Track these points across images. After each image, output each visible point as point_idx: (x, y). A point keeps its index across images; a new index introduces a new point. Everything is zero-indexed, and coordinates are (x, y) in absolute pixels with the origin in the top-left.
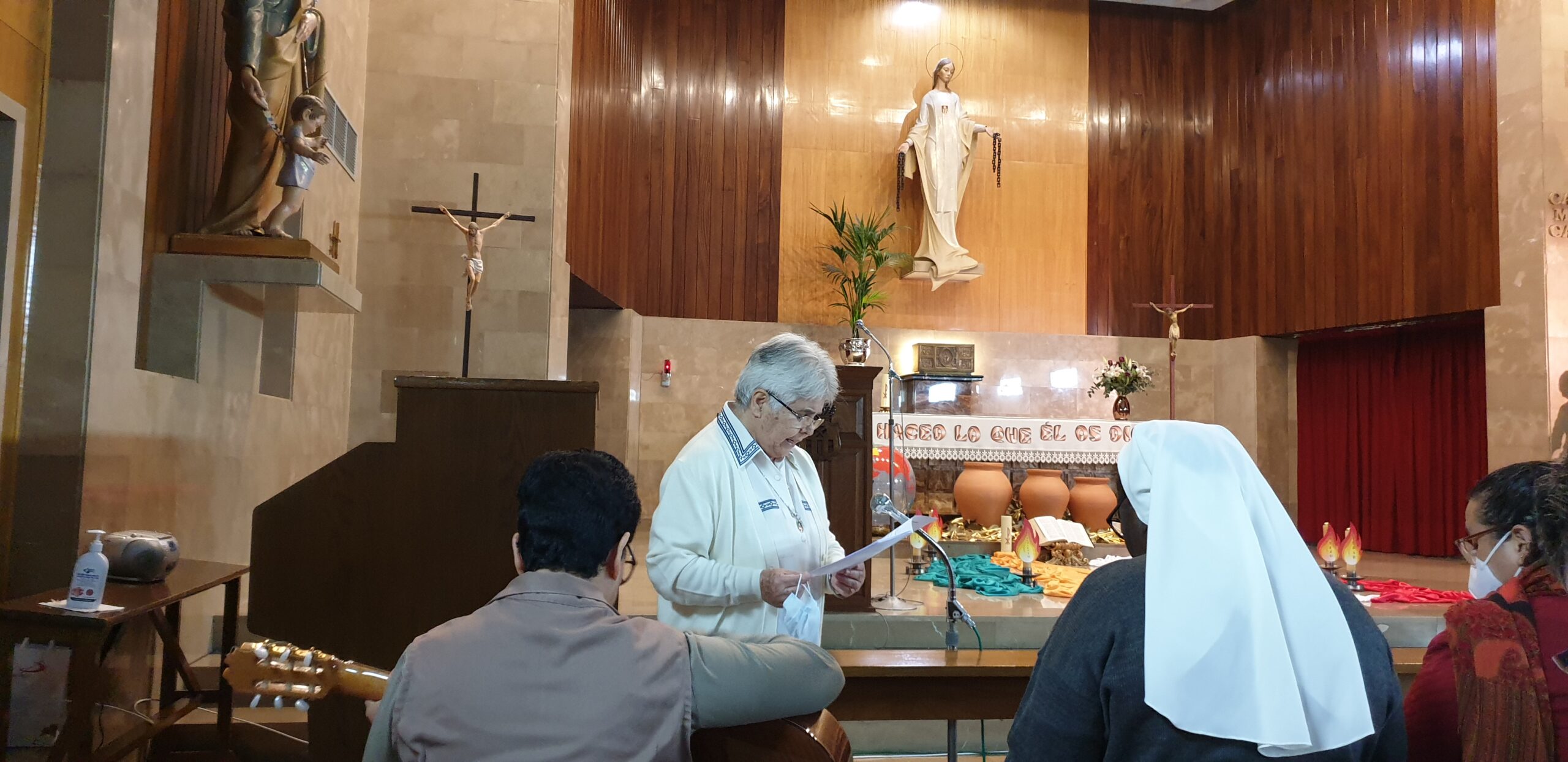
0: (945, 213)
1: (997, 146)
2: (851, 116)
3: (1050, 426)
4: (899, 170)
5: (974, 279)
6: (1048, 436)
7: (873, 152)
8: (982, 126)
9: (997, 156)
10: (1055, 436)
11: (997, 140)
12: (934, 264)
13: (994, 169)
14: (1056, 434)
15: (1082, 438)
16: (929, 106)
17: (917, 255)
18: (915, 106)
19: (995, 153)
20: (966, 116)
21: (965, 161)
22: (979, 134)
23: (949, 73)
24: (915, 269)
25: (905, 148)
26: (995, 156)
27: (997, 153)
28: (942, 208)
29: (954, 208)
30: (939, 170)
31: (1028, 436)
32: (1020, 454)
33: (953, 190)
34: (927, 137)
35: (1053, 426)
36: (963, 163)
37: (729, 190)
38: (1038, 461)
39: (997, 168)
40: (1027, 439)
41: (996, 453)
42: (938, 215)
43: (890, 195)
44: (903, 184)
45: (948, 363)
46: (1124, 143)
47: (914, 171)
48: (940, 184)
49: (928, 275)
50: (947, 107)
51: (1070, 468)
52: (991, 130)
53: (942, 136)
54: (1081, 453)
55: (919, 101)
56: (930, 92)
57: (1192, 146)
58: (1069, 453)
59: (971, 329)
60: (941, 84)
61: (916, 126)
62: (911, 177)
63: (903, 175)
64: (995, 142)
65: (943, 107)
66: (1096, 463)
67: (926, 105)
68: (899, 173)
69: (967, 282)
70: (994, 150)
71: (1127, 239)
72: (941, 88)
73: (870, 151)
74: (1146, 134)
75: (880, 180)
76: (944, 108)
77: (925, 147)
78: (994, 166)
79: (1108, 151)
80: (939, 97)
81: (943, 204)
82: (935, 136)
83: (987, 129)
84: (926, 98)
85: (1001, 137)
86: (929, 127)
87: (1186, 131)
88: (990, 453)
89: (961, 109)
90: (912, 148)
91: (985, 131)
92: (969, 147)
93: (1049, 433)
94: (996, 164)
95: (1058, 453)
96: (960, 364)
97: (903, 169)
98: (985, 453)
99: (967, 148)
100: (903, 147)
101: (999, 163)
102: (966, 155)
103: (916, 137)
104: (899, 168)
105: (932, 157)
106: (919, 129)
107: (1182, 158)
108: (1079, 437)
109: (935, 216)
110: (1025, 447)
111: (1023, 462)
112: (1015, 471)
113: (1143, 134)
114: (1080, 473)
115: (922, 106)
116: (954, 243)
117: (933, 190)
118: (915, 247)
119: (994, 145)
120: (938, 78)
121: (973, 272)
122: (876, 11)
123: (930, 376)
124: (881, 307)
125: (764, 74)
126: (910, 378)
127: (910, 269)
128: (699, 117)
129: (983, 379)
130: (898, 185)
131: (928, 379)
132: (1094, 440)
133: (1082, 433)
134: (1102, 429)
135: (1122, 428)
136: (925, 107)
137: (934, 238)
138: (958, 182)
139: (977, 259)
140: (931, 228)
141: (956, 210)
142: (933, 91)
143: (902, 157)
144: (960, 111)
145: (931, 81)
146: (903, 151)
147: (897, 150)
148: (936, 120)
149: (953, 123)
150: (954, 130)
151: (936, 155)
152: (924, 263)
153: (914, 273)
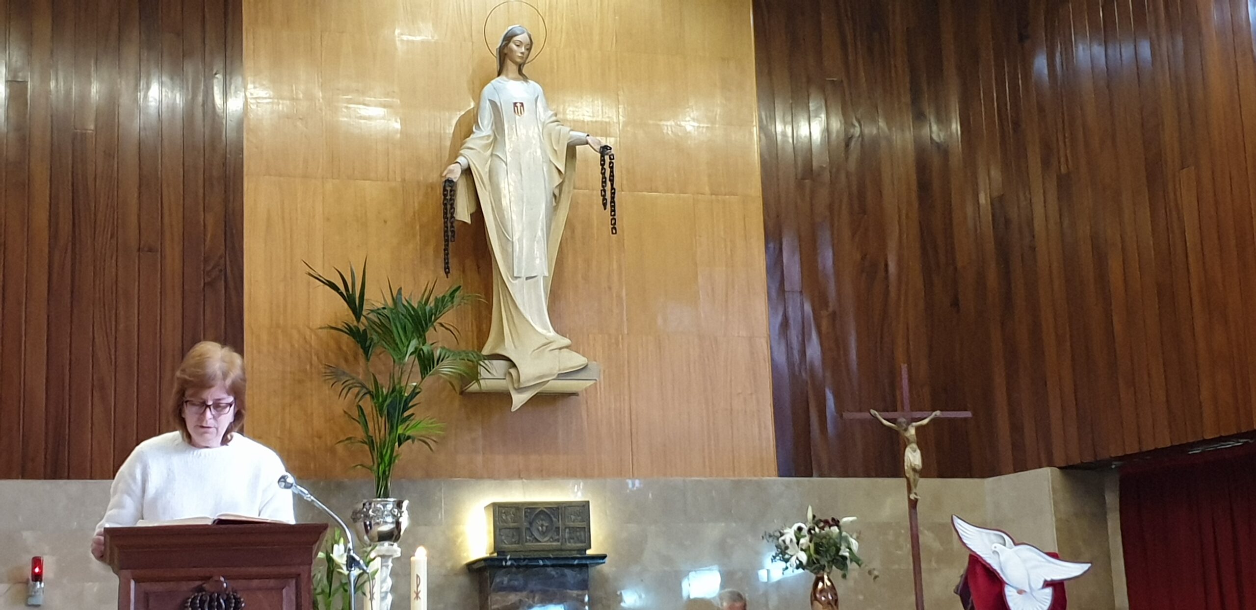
0: (527, 278)
1: (607, 166)
2: (362, 121)
4: (445, 208)
5: (586, 389)
7: (404, 180)
8: (582, 135)
9: (609, 183)
11: (607, 158)
12: (514, 365)
13: (605, 205)
16: (493, 103)
17: (486, 351)
18: (472, 105)
19: (604, 178)
20: (554, 118)
21: (557, 193)
22: (577, 147)
23: (523, 50)
24: (483, 373)
25: (455, 172)
26: (604, 182)
27: (608, 178)
28: (523, 271)
29: (543, 270)
30: (514, 208)
33: (541, 240)
34: (492, 155)
36: (555, 196)
37: (150, 250)
39: (610, 202)
42: (516, 282)
43: (436, 250)
44: (453, 232)
45: (545, 535)
46: (820, 159)
47: (473, 210)
48: (518, 231)
49: (503, 382)
50: (522, 104)
52: (597, 141)
55: (478, 98)
56: (493, 82)
60: (511, 67)
61: (472, 136)
62: (468, 220)
63: (452, 217)
64: (603, 160)
65: (515, 104)
67: (488, 102)
68: (445, 213)
70: (603, 174)
72: (511, 75)
73: (400, 178)
74: (852, 147)
75: (418, 227)
76: (518, 107)
77: (490, 171)
78: (604, 199)
80: (510, 89)
81: (522, 261)
82: (504, 152)
83: (589, 139)
84: (488, 90)
85: (613, 152)
86: (495, 138)
87: (918, 141)
89: (547, 106)
90: (467, 172)
91: (587, 143)
92: (563, 170)
94: (608, 198)
96: (566, 538)
97: (453, 207)
99: (559, 171)
100: (451, 171)
101: (613, 194)
102: (558, 184)
103: (474, 154)
104: (445, 205)
105: (501, 186)
106: (478, 142)
107: (914, 186)
109: (513, 285)
115: (482, 104)
116: (545, 327)
117: (506, 241)
118: (482, 336)
119: (603, 165)
120: (506, 58)
121: (579, 376)
123: (515, 560)
124: (427, 440)
125: (208, 59)
126: (483, 564)
127: (475, 376)
128: (92, 127)
129: (607, 560)
130: (446, 232)
131: (512, 565)
136: (487, 106)
137: (511, 319)
138: (549, 227)
139: (584, 356)
140: (506, 302)
141: (547, 274)
142: (498, 79)
143: (449, 187)
144: (545, 111)
145: (496, 66)
146: (448, 176)
147: (444, 174)
148: (506, 126)
149: (534, 132)
150: (536, 141)
151: (508, 185)
152: (499, 366)
153: (482, 382)
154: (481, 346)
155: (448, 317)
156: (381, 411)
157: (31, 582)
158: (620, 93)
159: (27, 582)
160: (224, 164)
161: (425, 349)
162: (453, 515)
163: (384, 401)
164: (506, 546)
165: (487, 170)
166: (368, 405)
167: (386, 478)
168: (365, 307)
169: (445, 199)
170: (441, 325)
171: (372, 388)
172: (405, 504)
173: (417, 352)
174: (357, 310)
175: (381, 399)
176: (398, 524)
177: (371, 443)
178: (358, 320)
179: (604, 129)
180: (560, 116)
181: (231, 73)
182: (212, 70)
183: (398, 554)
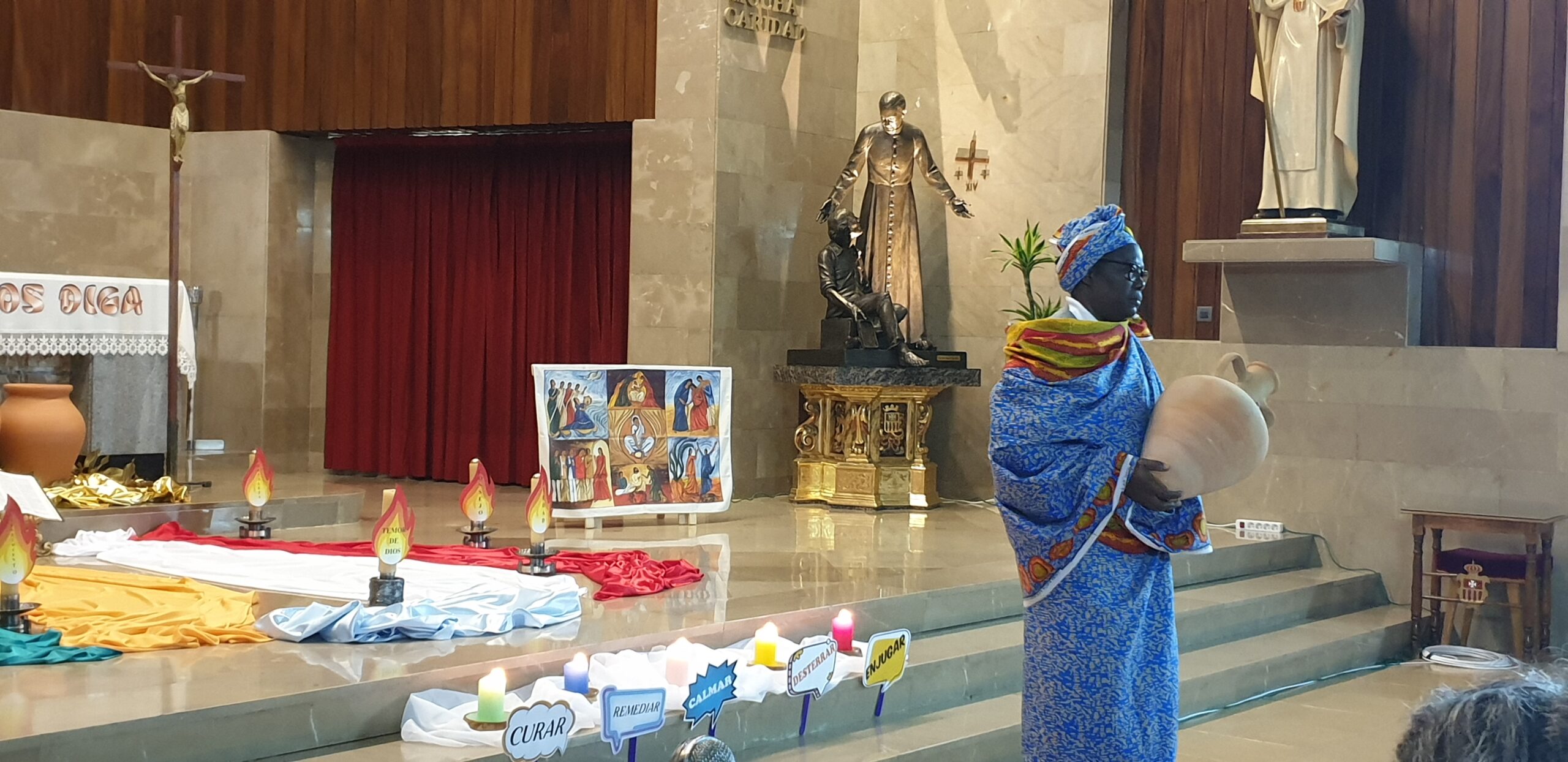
15: (9, 308)
54: (7, 336)
66: (32, 353)
108: (3, 306)
132: (31, 310)
133: (8, 298)
134: (46, 291)
135: (82, 290)
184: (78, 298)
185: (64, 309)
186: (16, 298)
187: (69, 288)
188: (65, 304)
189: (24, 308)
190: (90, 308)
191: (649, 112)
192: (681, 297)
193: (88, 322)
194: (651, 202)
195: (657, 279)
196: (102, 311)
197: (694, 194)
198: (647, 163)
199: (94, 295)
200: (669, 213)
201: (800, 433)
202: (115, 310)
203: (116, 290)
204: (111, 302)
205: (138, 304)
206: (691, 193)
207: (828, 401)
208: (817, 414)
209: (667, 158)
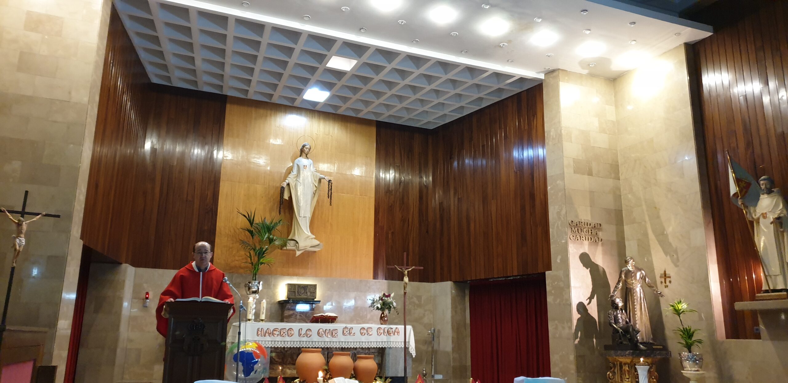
0: (304, 217)
1: (330, 186)
2: (258, 167)
3: (347, 328)
4: (281, 195)
5: (319, 251)
6: (347, 333)
7: (269, 185)
8: (324, 176)
9: (330, 191)
10: (350, 333)
11: (330, 183)
12: (297, 243)
13: (328, 197)
14: (351, 332)
15: (363, 334)
16: (298, 165)
17: (290, 238)
18: (291, 164)
19: (329, 189)
20: (315, 171)
21: (315, 192)
22: (322, 180)
23: (308, 150)
24: (288, 245)
25: (284, 184)
27: (330, 189)
28: (302, 215)
29: (309, 215)
30: (301, 196)
31: (336, 333)
32: (332, 343)
33: (309, 206)
34: (296, 180)
35: (349, 328)
36: (314, 193)
37: (190, 202)
38: (341, 347)
39: (330, 196)
40: (336, 335)
41: (320, 343)
42: (301, 218)
43: (277, 207)
44: (282, 202)
45: (303, 294)
46: (392, 188)
47: (289, 196)
48: (302, 204)
49: (294, 248)
50: (306, 166)
51: (357, 350)
52: (328, 178)
53: (304, 180)
54: (363, 342)
55: (293, 162)
56: (298, 158)
57: (423, 191)
58: (357, 342)
59: (315, 275)
60: (304, 155)
61: (291, 174)
62: (287, 199)
63: (283, 198)
64: (329, 184)
65: (304, 166)
66: (369, 347)
67: (296, 165)
68: (281, 196)
69: (315, 252)
70: (329, 188)
71: (393, 233)
72: (304, 157)
73: (268, 185)
74: (401, 184)
75: (272, 200)
76: (305, 167)
78: (328, 195)
79: (384, 191)
80: (303, 161)
81: (303, 212)
82: (300, 180)
83: (325, 178)
84: (296, 161)
85: (332, 182)
86: (297, 176)
87: (420, 183)
88: (317, 343)
89: (314, 167)
90: (288, 185)
91: (325, 179)
92: (317, 186)
93: (347, 332)
94: (330, 195)
95: (351, 342)
96: (309, 294)
97: (283, 194)
98: (314, 343)
99: (316, 186)
100: (283, 184)
101: (331, 194)
102: (315, 190)
103: (290, 179)
104: (281, 194)
105: (298, 189)
106: (292, 176)
107: (418, 197)
108: (361, 334)
109: (299, 219)
110: (334, 339)
111: (333, 347)
112: (328, 353)
113: (400, 184)
114: (362, 352)
115: (294, 165)
116: (308, 232)
117: (298, 206)
118: (289, 233)
119: (329, 186)
120: (303, 152)
121: (317, 247)
122: (273, 118)
123: (293, 301)
124: (269, 264)
125: (213, 144)
126: (283, 302)
127: (285, 245)
128: (176, 163)
129: (320, 302)
130: (280, 202)
131: (292, 303)
132: (369, 335)
133: (363, 332)
134: (373, 329)
135: (383, 329)
136: (296, 166)
137: (298, 230)
138: (311, 203)
139: (319, 241)
140: (297, 224)
141: (310, 216)
142: (300, 158)
143: (282, 189)
144: (313, 168)
145: (299, 153)
146: (283, 186)
147: (281, 185)
148: (301, 172)
149: (309, 174)
150: (310, 177)
151: (300, 189)
152: (292, 242)
153: (287, 247)
154: (288, 236)
155: (279, 227)
156: (256, 255)
157: (145, 300)
158: (336, 164)
159: (143, 299)
160: (215, 177)
161: (271, 236)
162: (275, 286)
163: (257, 252)
164: (291, 297)
165: (294, 184)
166: (252, 252)
167: (256, 275)
168: (254, 223)
169: (281, 192)
170: (277, 229)
171: (254, 248)
172: (261, 283)
173: (268, 237)
174: (251, 222)
175: (256, 251)
176: (258, 289)
177: (252, 263)
178: (252, 226)
179: (330, 174)
180: (317, 169)
181: (219, 150)
182: (213, 149)
183: (258, 298)
184: (382, 331)
185: (378, 334)
186: (365, 331)
187: (379, 328)
188: (378, 333)
189: (367, 334)
190: (385, 334)
191: (550, 269)
192: (564, 328)
193: (384, 338)
194: (553, 297)
195: (556, 322)
196: (389, 335)
197: (565, 294)
198: (550, 285)
199: (386, 331)
200: (558, 301)
201: (609, 374)
202: (392, 334)
203: (392, 329)
204: (391, 332)
205: (398, 333)
206: (564, 294)
207: (618, 363)
208: (615, 367)
209: (556, 283)
